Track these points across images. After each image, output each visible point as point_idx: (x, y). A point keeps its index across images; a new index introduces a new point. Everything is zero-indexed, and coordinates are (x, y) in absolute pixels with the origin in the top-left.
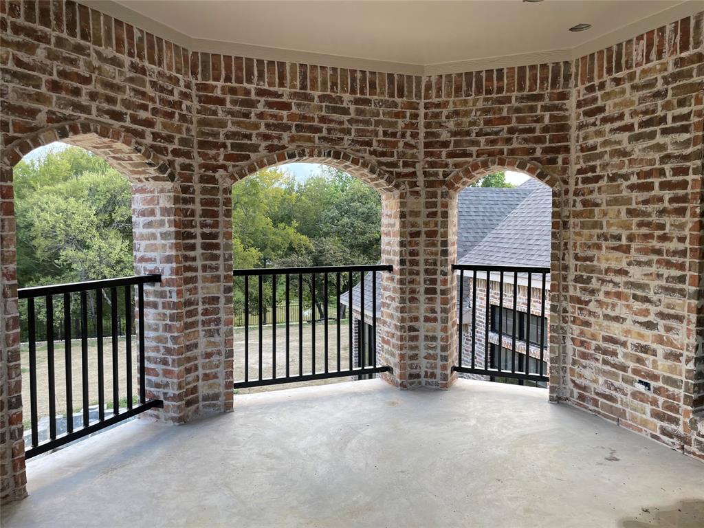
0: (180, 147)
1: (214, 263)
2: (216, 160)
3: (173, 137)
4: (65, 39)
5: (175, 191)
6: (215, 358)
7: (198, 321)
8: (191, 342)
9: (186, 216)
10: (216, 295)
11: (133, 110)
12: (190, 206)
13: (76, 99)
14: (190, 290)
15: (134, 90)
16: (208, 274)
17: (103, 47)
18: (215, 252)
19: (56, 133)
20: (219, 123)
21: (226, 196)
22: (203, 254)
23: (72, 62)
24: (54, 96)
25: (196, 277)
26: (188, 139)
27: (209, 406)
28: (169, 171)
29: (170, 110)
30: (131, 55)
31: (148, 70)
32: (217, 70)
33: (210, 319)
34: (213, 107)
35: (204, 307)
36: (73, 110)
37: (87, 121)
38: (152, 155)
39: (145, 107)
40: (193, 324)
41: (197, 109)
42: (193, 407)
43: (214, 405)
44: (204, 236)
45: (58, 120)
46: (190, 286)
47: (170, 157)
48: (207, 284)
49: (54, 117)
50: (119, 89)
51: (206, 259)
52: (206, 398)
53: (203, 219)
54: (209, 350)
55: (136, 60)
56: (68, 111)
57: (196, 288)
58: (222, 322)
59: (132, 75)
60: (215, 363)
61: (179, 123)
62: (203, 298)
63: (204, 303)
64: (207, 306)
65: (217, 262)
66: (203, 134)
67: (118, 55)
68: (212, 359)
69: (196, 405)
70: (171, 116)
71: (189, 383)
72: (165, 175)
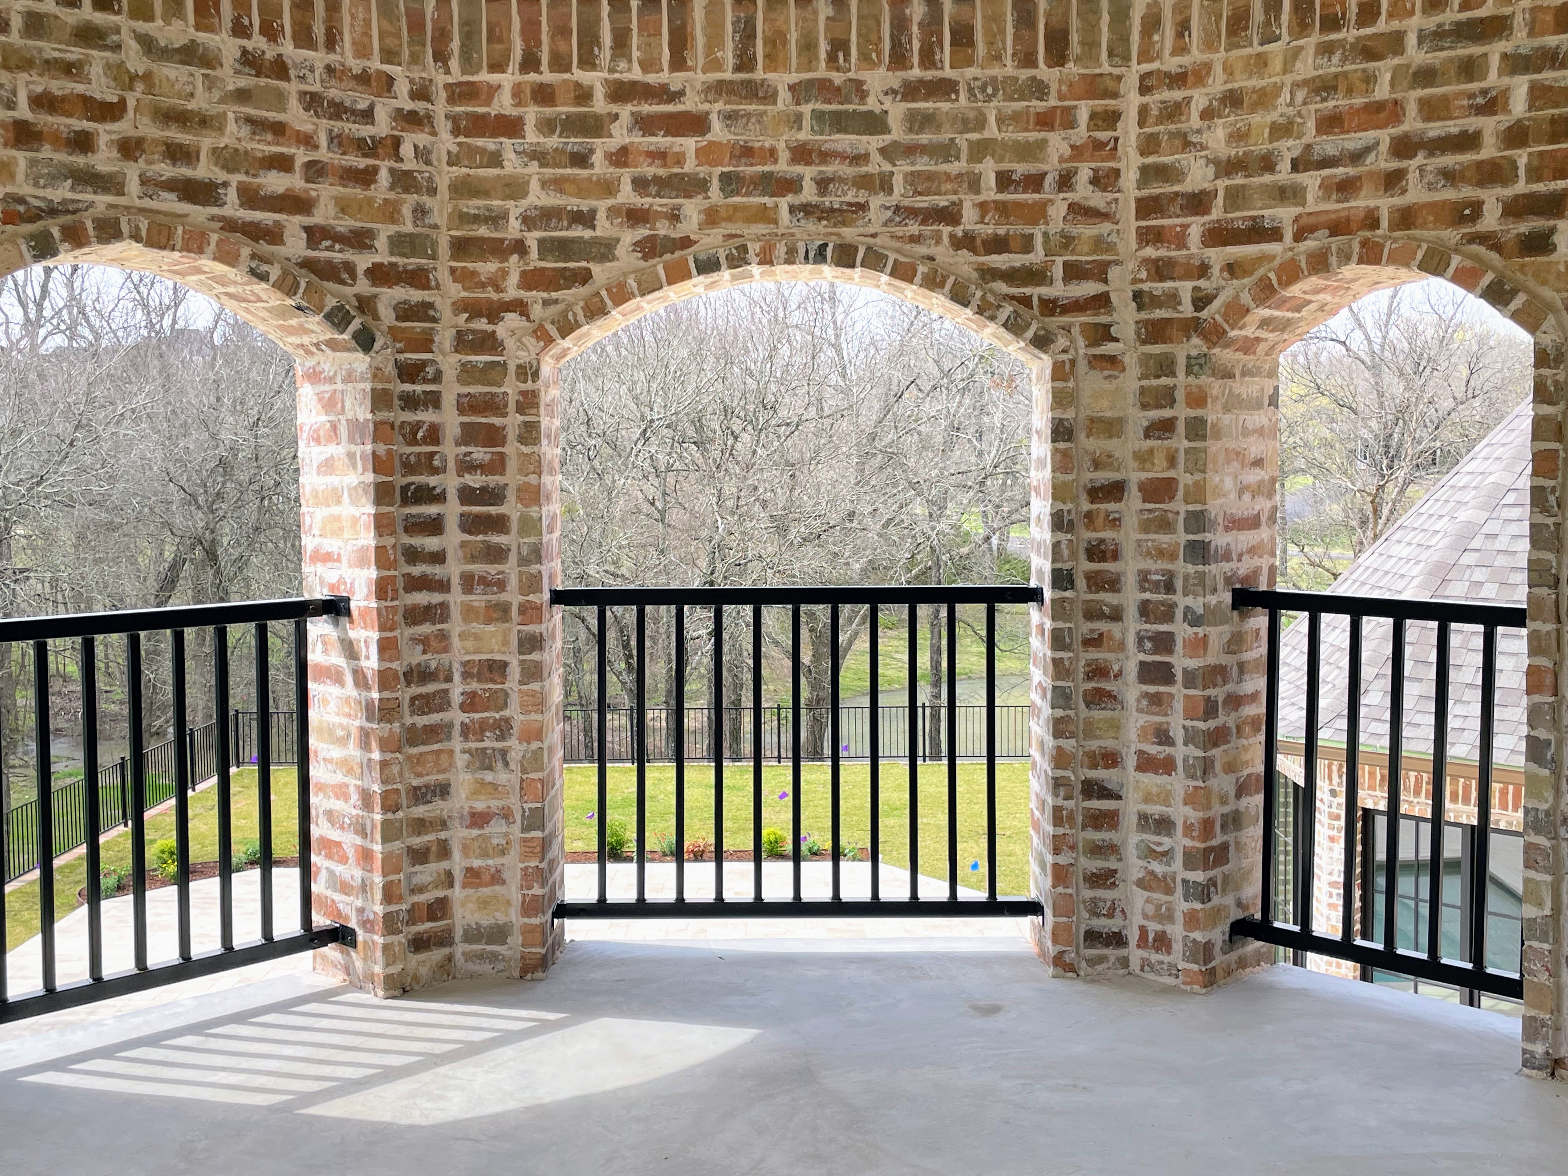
0: (394, 259)
1: (492, 569)
2: (498, 289)
3: (370, 234)
4: (47, 15)
5: (375, 376)
6: (496, 829)
7: (451, 725)
8: (426, 778)
9: (414, 442)
10: (498, 657)
11: (247, 173)
12: (427, 416)
13: (80, 160)
14: (424, 642)
15: (250, 120)
16: (478, 599)
17: (159, 22)
18: (496, 539)
19: (24, 248)
20: (507, 185)
21: (523, 387)
22: (463, 545)
23: (69, 69)
24: (21, 157)
25: (443, 606)
26: (419, 235)
27: (481, 957)
28: (355, 324)
29: (362, 163)
30: (240, 30)
31: (295, 66)
32: (500, 41)
33: (483, 721)
34: (488, 143)
35: (468, 688)
36: (73, 189)
37: (112, 213)
38: (303, 285)
39: (283, 164)
40: (434, 733)
41: (449, 153)
42: (437, 955)
43: (494, 957)
44: (467, 495)
45: (34, 216)
46: (426, 629)
47: (363, 286)
48: (477, 627)
49: (22, 209)
50: (204, 122)
51: (473, 558)
52: (473, 935)
53: (464, 449)
54: (480, 806)
55: (257, 42)
56: (62, 192)
57: (443, 636)
58: (515, 731)
59: (243, 82)
60: (495, 841)
61: (392, 196)
62: (465, 664)
63: (466, 676)
64: (475, 686)
65: (500, 567)
66: (464, 218)
67: (202, 37)
68: (487, 830)
69: (445, 951)
70: (366, 177)
71: (419, 889)
72: (346, 336)
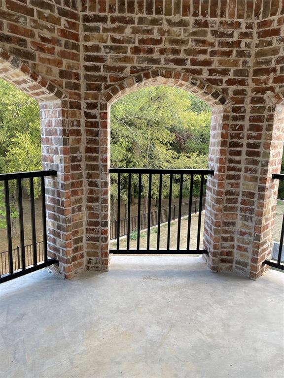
0: (235, 77)
1: (254, 167)
2: (266, 84)
3: (228, 70)
4: (144, 18)
5: (225, 111)
6: (247, 237)
7: (237, 207)
8: (229, 220)
9: (235, 130)
10: (253, 192)
11: (193, 56)
12: (240, 123)
13: (150, 56)
14: (232, 185)
15: (196, 40)
16: (249, 175)
17: (173, 16)
18: (256, 158)
19: (134, 79)
20: (273, 51)
21: (269, 113)
22: (246, 159)
23: (149, 32)
24: (135, 56)
25: (239, 176)
26: (243, 70)
27: (240, 268)
28: (220, 97)
29: (227, 49)
30: (195, 15)
31: (211, 23)
33: (246, 208)
34: (268, 39)
35: (243, 199)
36: (148, 64)
37: (157, 69)
38: (206, 86)
39: (204, 52)
40: (231, 209)
41: (256, 44)
42: (228, 265)
43: (243, 270)
44: (249, 145)
45: (138, 71)
46: (233, 181)
47: (224, 86)
48: (247, 182)
49: (135, 70)
50: (183, 42)
51: (248, 163)
52: (238, 262)
53: (250, 132)
54: (243, 230)
55: (200, 17)
56: (145, 65)
57: (238, 184)
58: (255, 212)
59: (194, 30)
60: (246, 240)
61: (236, 58)
62: (243, 192)
63: (243, 195)
64: (245, 198)
65: (256, 166)
66: (258, 63)
67: (184, 18)
68: (244, 237)
69: (230, 264)
70: (229, 54)
71: (225, 248)
72: (217, 100)
